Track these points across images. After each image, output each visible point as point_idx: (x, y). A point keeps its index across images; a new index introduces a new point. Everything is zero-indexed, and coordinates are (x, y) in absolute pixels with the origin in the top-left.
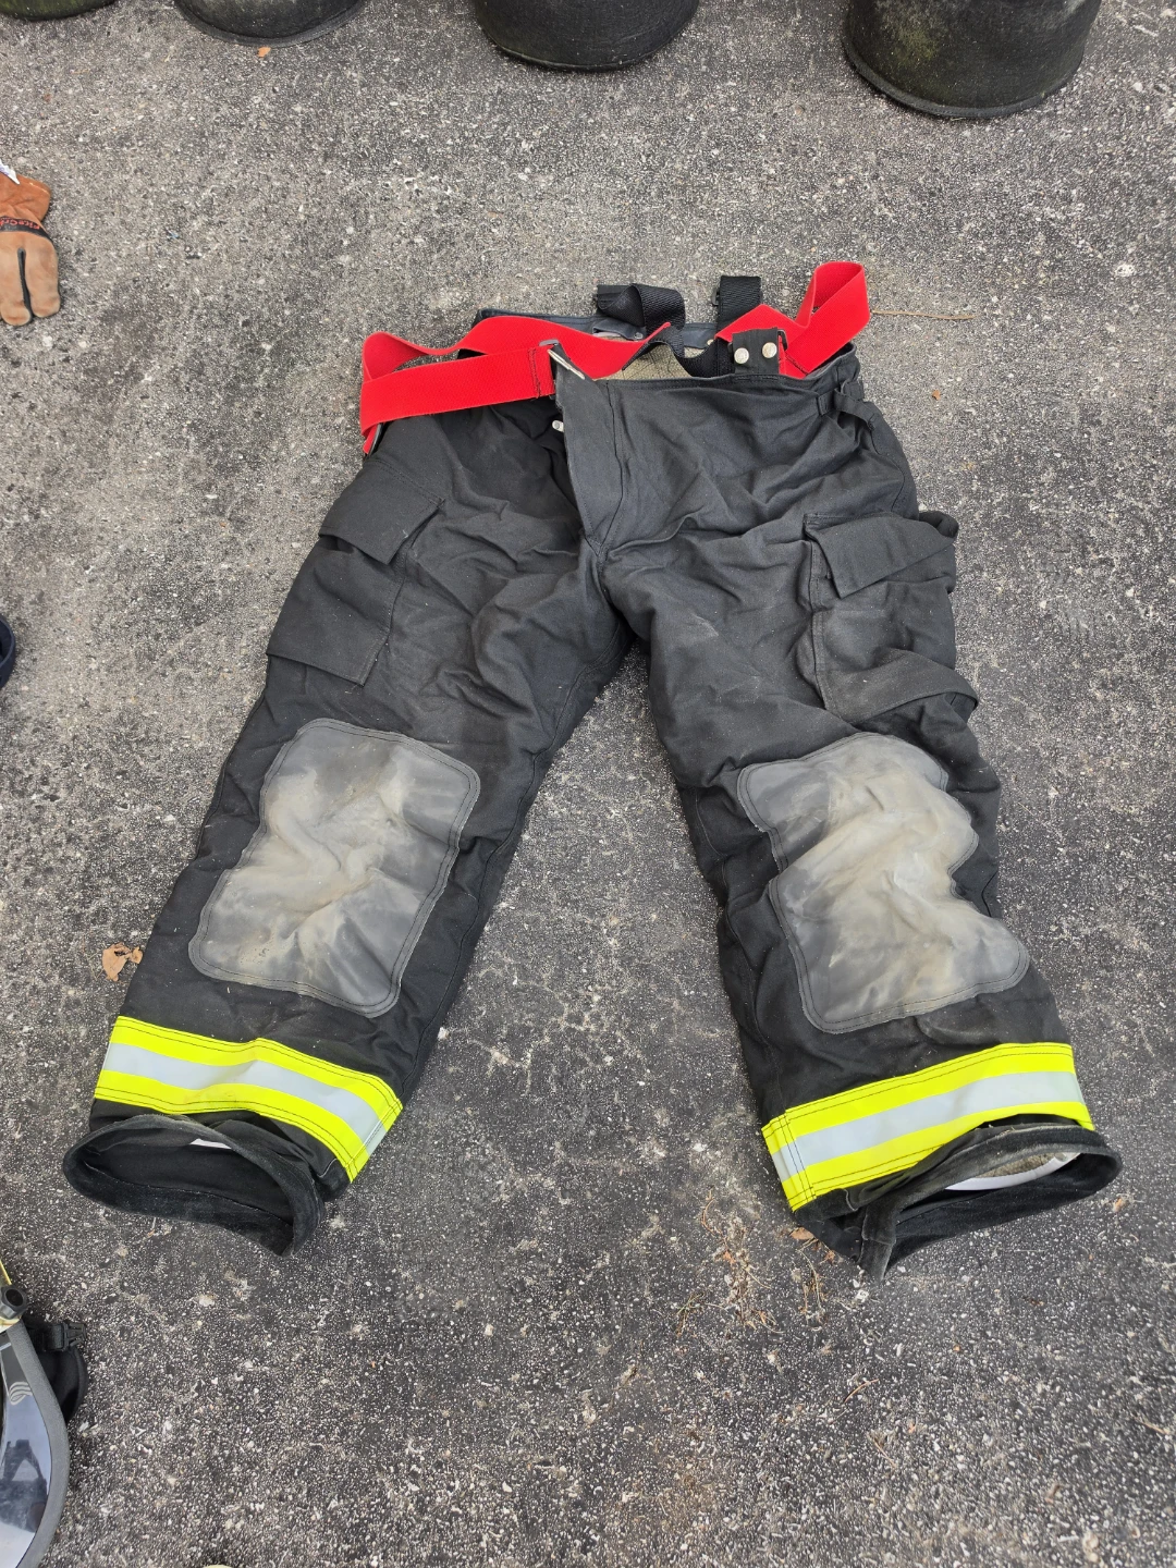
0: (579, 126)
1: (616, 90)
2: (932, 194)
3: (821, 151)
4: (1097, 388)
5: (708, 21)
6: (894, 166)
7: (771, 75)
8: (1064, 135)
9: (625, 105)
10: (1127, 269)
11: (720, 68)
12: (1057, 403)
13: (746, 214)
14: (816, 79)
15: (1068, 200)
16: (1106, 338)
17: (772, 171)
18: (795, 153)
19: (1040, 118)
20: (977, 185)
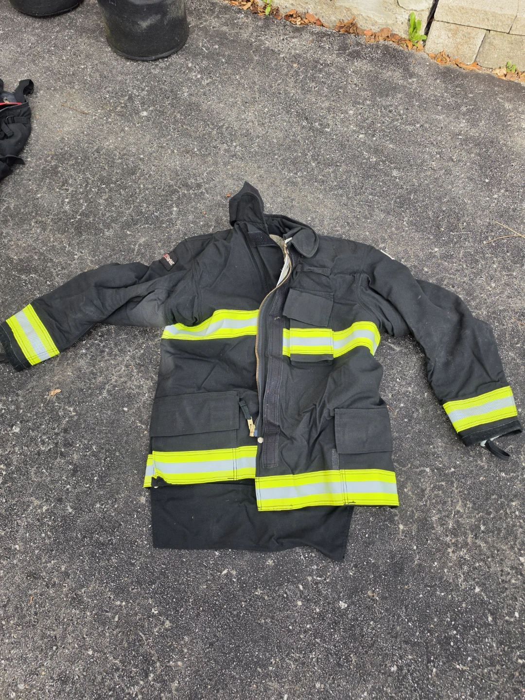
0: (20, 31)
1: (37, 24)
2: (105, 77)
3: (83, 56)
4: (108, 143)
5: (78, 13)
6: (100, 67)
7: (84, 32)
8: (157, 71)
9: (37, 28)
10: (145, 114)
11: (71, 25)
12: (92, 144)
13: (48, 69)
14: (97, 36)
15: (143, 90)
16: (123, 130)
17: (64, 58)
18: (75, 55)
19: (153, 65)
20: (119, 78)
